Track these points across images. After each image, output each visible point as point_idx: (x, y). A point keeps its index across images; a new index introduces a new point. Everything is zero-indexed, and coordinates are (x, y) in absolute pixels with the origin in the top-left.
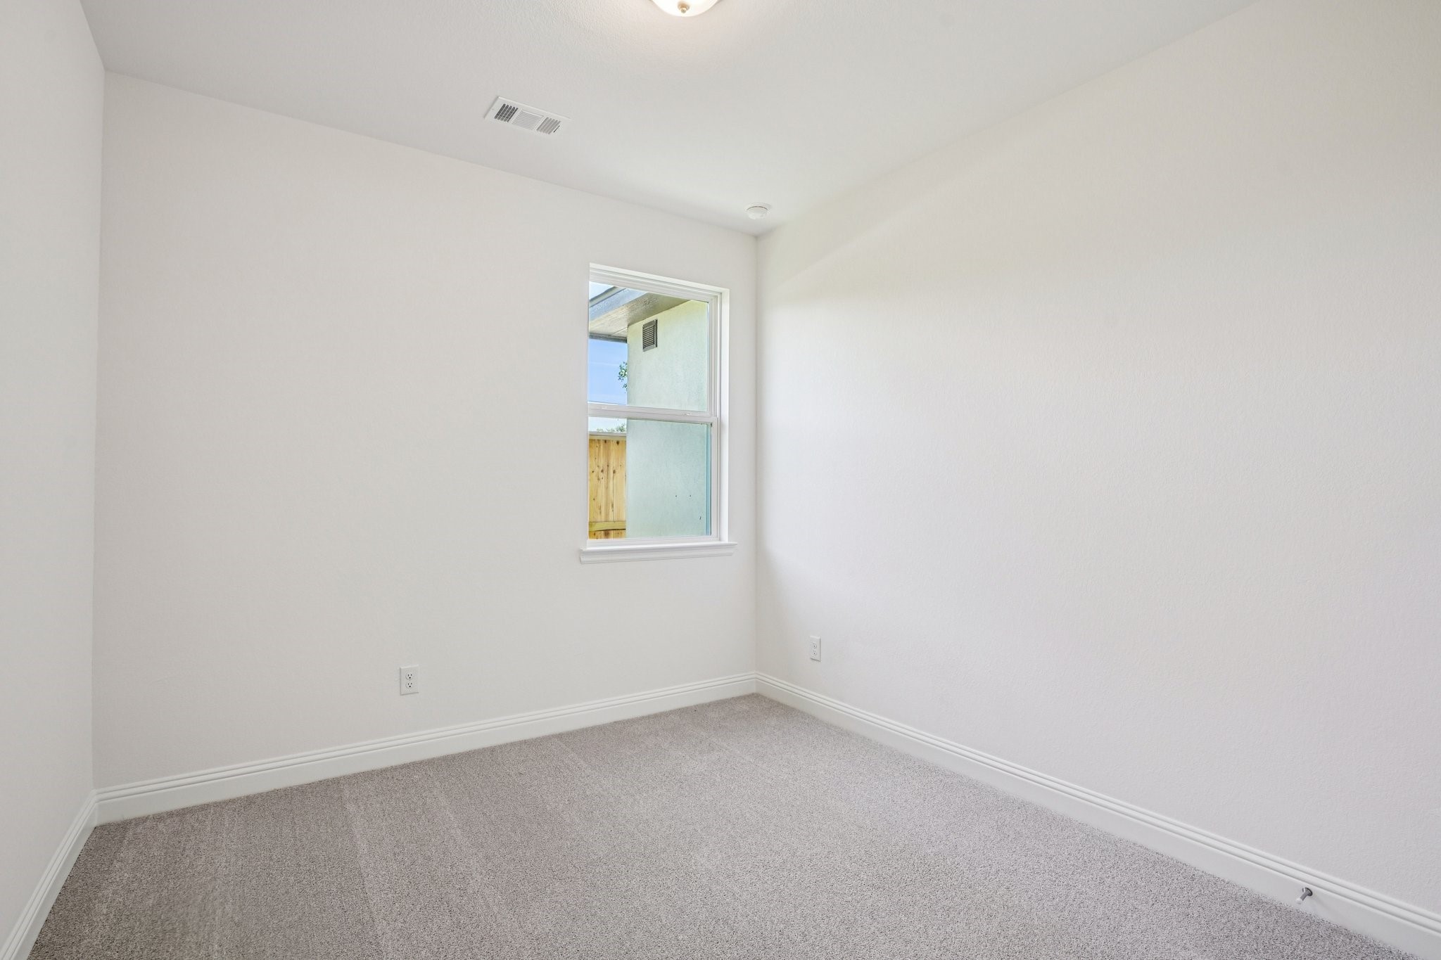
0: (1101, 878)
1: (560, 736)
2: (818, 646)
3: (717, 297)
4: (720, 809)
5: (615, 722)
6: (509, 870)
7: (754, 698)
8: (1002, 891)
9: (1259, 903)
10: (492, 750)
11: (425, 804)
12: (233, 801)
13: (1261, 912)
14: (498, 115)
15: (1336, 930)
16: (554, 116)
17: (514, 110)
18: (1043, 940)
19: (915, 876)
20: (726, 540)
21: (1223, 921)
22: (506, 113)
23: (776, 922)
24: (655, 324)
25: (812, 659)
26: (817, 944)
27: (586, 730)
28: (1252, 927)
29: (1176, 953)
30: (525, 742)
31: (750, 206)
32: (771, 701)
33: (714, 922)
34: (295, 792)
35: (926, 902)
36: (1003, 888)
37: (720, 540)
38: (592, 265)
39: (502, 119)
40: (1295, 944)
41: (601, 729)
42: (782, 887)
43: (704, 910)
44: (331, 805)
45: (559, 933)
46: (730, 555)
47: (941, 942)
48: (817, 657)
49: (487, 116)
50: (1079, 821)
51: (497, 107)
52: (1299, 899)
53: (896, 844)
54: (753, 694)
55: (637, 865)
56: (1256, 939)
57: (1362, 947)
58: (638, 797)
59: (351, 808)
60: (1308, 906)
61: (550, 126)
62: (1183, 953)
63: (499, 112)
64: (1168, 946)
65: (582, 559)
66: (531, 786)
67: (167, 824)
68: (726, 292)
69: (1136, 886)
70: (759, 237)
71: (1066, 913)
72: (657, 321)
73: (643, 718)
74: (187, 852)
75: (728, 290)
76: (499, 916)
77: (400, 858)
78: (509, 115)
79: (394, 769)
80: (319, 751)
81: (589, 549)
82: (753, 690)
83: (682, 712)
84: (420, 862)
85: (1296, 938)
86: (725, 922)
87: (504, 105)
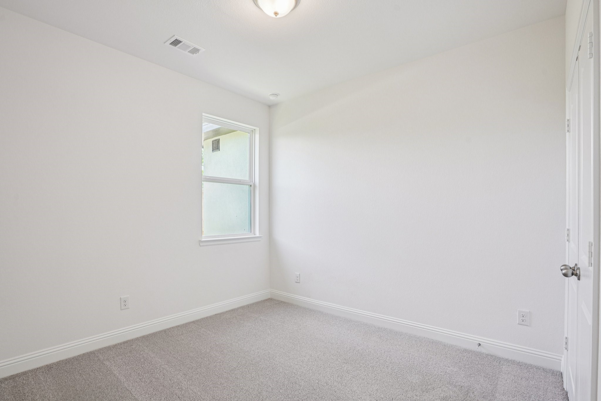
0: (418, 350)
1: (193, 322)
2: (299, 277)
3: (253, 131)
4: (276, 343)
5: (215, 314)
6: (197, 378)
7: (270, 300)
8: (388, 358)
9: (466, 351)
10: (165, 331)
11: (143, 357)
12: (40, 368)
13: (467, 353)
14: (171, 43)
15: (488, 355)
16: (198, 47)
17: (180, 42)
18: (407, 372)
19: (357, 357)
20: (258, 234)
21: (457, 357)
22: (176, 43)
23: (314, 380)
24: (218, 141)
25: (296, 282)
26: (332, 385)
27: (204, 318)
28: (465, 358)
29: (447, 369)
30: (178, 326)
31: (270, 94)
32: (278, 301)
33: (291, 384)
34: (72, 360)
35: (364, 365)
36: (388, 357)
37: (255, 235)
38: (204, 114)
39: (173, 45)
40: (478, 361)
41: (211, 317)
42: (311, 368)
43: (286, 380)
44: (96, 364)
45: (231, 398)
46: (260, 241)
47: (374, 378)
48: (298, 281)
49: (166, 44)
50: (405, 332)
51: (173, 40)
52: (477, 347)
53: (347, 348)
54: (269, 299)
55: (251, 368)
56: (468, 361)
57: (496, 358)
58: (239, 343)
59: (107, 363)
60: (479, 349)
61: (195, 51)
62: (449, 369)
63: (173, 42)
64: (444, 367)
65: (201, 245)
66: (190, 344)
67: (6, 384)
68: (257, 129)
69: (429, 351)
70: (271, 107)
71: (411, 362)
72: (219, 139)
73: (227, 312)
74: (27, 394)
75: (258, 128)
76: (202, 396)
77: (143, 380)
78: (177, 44)
79: (121, 344)
80: (82, 340)
81: (203, 240)
82: (269, 297)
83: (243, 308)
84: (154, 380)
85: (478, 359)
86: (296, 383)
87: (177, 39)
